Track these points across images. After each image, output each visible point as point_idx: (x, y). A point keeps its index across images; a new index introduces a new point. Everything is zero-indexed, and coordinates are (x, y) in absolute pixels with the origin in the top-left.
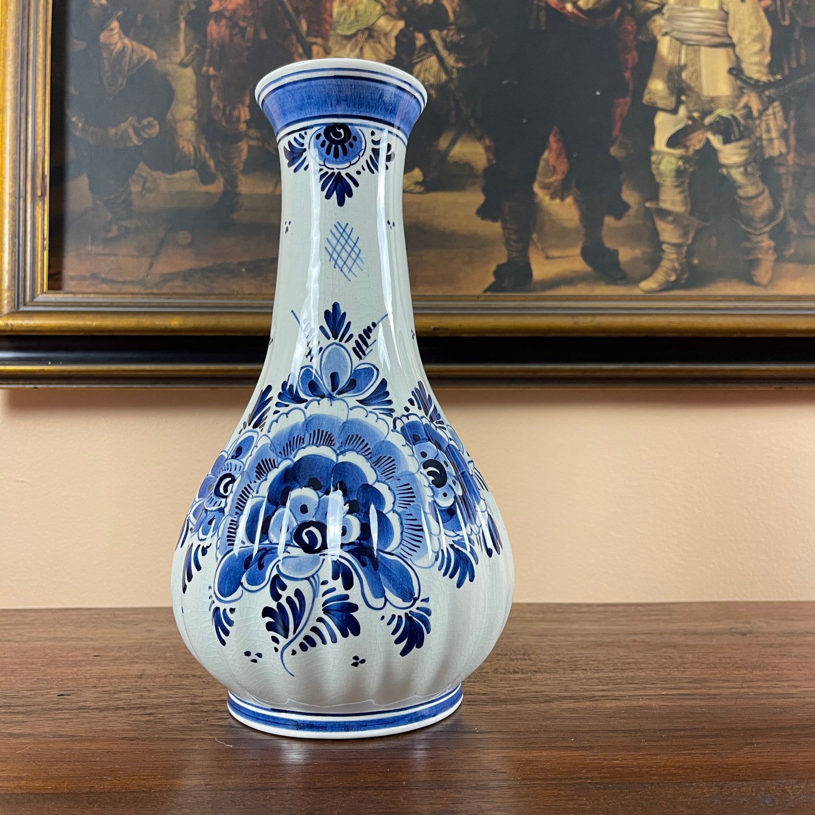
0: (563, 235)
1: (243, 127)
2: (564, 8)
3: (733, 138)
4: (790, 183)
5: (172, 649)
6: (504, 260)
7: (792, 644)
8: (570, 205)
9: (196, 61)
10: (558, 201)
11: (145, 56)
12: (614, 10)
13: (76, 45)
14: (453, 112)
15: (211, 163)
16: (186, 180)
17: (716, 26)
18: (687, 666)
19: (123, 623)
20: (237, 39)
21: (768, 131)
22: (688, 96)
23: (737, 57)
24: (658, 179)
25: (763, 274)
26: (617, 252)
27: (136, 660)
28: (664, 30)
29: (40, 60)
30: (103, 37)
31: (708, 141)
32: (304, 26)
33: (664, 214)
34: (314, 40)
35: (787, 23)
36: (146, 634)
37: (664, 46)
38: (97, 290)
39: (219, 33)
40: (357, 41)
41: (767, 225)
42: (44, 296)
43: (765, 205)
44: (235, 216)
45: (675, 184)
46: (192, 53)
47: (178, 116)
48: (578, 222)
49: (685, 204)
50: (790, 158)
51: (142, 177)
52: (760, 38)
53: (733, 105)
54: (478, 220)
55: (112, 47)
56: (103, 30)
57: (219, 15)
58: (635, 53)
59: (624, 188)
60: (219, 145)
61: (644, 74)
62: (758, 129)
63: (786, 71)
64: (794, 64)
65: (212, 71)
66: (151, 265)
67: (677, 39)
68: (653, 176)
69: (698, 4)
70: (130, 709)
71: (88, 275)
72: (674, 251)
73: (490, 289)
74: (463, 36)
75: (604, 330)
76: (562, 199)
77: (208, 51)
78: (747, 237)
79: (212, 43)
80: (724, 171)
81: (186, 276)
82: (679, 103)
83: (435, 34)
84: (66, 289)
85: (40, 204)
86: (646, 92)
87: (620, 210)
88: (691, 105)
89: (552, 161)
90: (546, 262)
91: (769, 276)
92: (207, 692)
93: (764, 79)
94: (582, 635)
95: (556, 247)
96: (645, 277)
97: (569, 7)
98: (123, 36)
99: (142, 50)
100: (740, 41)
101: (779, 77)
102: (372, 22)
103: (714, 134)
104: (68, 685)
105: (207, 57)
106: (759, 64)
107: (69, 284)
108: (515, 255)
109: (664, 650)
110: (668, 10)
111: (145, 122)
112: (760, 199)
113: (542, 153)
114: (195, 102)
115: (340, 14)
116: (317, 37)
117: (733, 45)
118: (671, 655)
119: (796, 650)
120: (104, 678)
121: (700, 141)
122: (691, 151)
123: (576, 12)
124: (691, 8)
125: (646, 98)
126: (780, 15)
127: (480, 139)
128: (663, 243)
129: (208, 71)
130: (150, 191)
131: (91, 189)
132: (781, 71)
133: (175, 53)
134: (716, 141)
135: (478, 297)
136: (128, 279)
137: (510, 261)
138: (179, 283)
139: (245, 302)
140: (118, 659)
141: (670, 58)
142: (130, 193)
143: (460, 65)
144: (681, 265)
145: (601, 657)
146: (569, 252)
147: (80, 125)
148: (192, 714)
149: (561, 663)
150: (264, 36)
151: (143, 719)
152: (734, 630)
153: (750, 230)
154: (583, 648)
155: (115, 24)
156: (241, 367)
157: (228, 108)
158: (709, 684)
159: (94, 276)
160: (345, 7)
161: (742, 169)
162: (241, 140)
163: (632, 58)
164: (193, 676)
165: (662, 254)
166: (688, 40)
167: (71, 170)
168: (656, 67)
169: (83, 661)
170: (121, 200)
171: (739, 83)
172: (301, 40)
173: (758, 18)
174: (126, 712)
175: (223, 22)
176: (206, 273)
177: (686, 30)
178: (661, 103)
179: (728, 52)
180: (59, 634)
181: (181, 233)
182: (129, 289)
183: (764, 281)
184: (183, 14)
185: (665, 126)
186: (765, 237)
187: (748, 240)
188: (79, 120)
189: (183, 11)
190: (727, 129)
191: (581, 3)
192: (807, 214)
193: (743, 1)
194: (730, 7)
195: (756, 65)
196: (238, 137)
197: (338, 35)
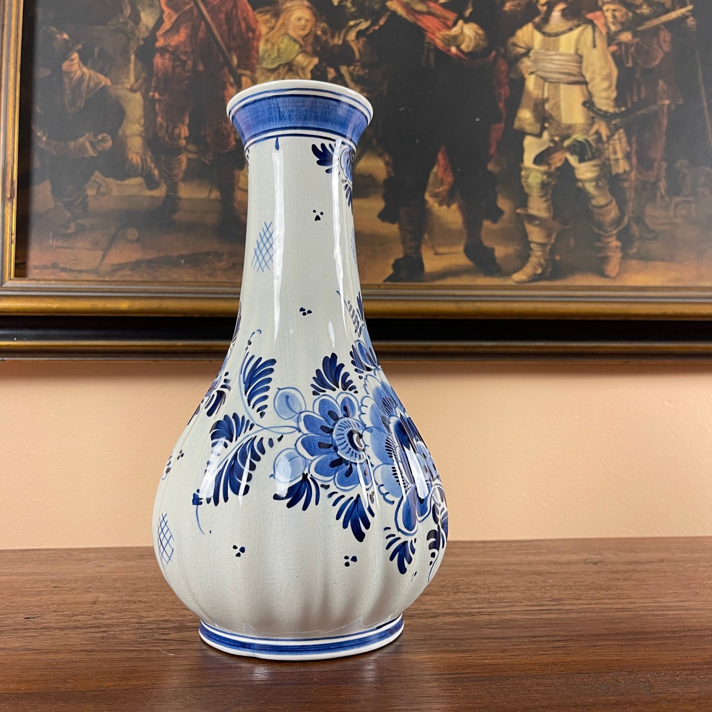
1: (183, 142)
2: (449, 50)
3: (586, 158)
4: (633, 195)
5: (120, 580)
6: (401, 255)
7: (634, 571)
8: (455, 211)
9: (144, 88)
10: (445, 207)
11: (100, 83)
12: (491, 52)
13: (42, 73)
15: (156, 172)
16: (134, 185)
17: (572, 68)
18: (548, 588)
19: (77, 560)
20: (179, 70)
21: (615, 153)
22: (550, 123)
23: (589, 92)
24: (527, 190)
25: (612, 268)
26: (493, 250)
27: (89, 590)
28: (531, 70)
29: (11, 84)
30: (65, 66)
31: (566, 160)
32: (235, 61)
33: (532, 218)
34: (243, 72)
35: (630, 65)
36: (98, 569)
37: (531, 83)
38: (56, 278)
39: (163, 65)
40: (279, 73)
41: (615, 229)
42: (12, 282)
43: (613, 212)
44: (177, 216)
45: (540, 194)
46: (140, 81)
47: (128, 132)
48: (461, 225)
49: (548, 209)
50: (633, 175)
51: (97, 183)
52: (608, 77)
53: (586, 131)
54: (379, 221)
55: (73, 75)
56: (65, 60)
57: (164, 50)
58: (507, 88)
60: (163, 157)
61: (514, 104)
62: (606, 151)
63: (630, 105)
64: (635, 99)
65: (157, 96)
66: (104, 257)
67: (542, 78)
68: (522, 187)
69: (558, 49)
70: (87, 628)
71: (49, 264)
72: (539, 249)
73: (390, 279)
74: (366, 71)
75: (483, 314)
76: (449, 206)
77: (154, 79)
78: (599, 238)
79: (158, 73)
80: (580, 184)
81: (135, 266)
82: (543, 129)
83: (344, 69)
84: (30, 276)
85: (9, 205)
86: (516, 119)
87: (496, 214)
88: (553, 130)
89: (440, 175)
90: (438, 257)
91: (617, 270)
92: (151, 614)
93: (611, 110)
94: (464, 566)
95: (444, 245)
96: (516, 271)
97: (453, 50)
98: (82, 65)
99: (98, 78)
100: (593, 79)
101: (623, 109)
102: (291, 58)
103: (572, 154)
104: (33, 610)
105: (153, 84)
106: (607, 98)
107: (33, 272)
108: (410, 251)
109: (530, 576)
110: (534, 54)
111: (100, 137)
112: (609, 208)
113: (432, 167)
114: (142, 121)
115: (265, 51)
116: (245, 69)
117: (586, 83)
118: (535, 580)
119: (636, 576)
120: (64, 604)
121: (560, 160)
122: (553, 168)
123: (459, 54)
124: (553, 53)
125: (517, 125)
126: (624, 59)
127: (380, 155)
128: (531, 242)
129: (153, 96)
130: (103, 195)
131: (53, 192)
132: (625, 105)
133: (126, 80)
134: (573, 160)
135: (379, 286)
136: (84, 268)
137: (406, 257)
138: (127, 272)
139: (183, 288)
140: (75, 589)
141: (536, 92)
142: (87, 196)
144: (546, 260)
145: (479, 583)
146: (454, 249)
147: (44, 139)
148: (140, 631)
149: (446, 588)
150: (201, 68)
151: (98, 636)
152: (588, 560)
153: (602, 233)
154: (464, 576)
155: (75, 56)
156: (180, 343)
157: (171, 127)
158: (565, 602)
159: (54, 266)
160: (269, 46)
161: (594, 184)
162: (181, 153)
163: (505, 91)
164: (140, 601)
165: (530, 252)
166: (549, 78)
167: (36, 177)
168: (524, 100)
169: (44, 591)
170: (79, 202)
171: (591, 114)
172: (232, 72)
173: (606, 62)
174: (83, 630)
175: (167, 56)
176: (150, 264)
177: (548, 70)
178: (528, 129)
179: (582, 89)
180: (21, 570)
181: (129, 230)
182: (85, 276)
183: (613, 275)
184: (133, 48)
185: (532, 147)
186: (613, 238)
187: (599, 240)
188: (44, 134)
189: (133, 46)
190: (582, 151)
191: (463, 47)
192: (647, 220)
193: (594, 46)
194: (585, 52)
195: (604, 100)
196: (179, 150)
197: (263, 68)
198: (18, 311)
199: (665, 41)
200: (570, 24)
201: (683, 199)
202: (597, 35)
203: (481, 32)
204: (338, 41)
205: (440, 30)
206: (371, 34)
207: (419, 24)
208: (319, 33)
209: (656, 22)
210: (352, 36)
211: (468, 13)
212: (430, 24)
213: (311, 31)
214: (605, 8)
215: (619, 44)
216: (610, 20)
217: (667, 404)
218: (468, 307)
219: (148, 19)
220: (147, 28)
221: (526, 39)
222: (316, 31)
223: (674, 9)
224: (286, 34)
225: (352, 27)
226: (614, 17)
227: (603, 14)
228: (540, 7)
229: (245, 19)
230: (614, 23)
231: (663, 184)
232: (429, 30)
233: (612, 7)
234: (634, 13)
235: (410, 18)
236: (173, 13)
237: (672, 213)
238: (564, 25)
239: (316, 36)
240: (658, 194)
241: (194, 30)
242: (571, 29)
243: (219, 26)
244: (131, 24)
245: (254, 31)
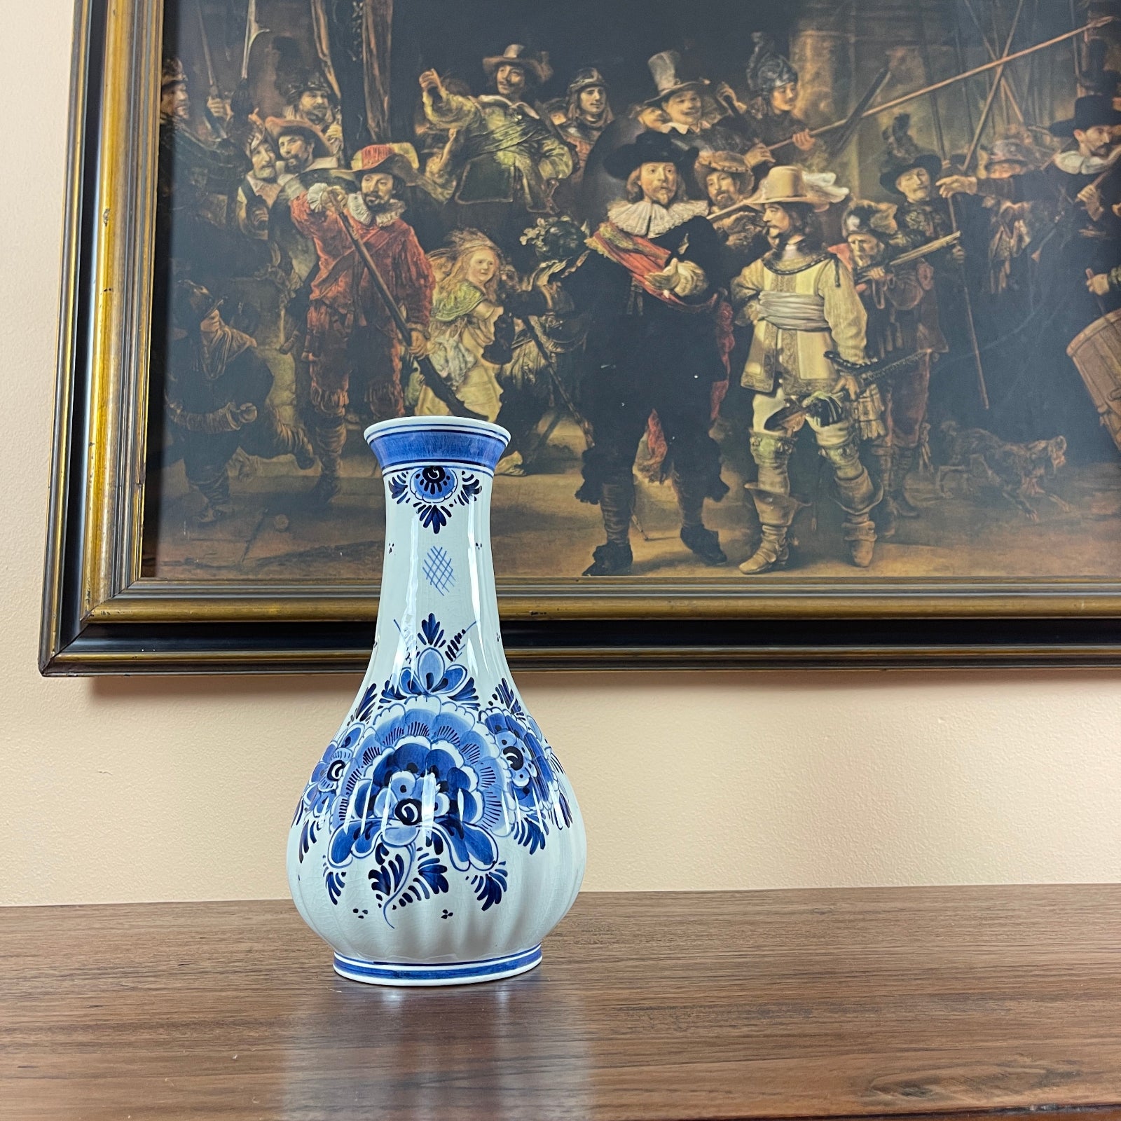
0: (662, 517)
1: (342, 411)
2: (662, 294)
3: (831, 420)
4: (889, 465)
5: (274, 932)
6: (604, 542)
8: (669, 487)
9: (295, 347)
10: (657, 483)
11: (245, 344)
12: (712, 295)
13: (177, 333)
14: (552, 397)
15: (310, 447)
16: (283, 463)
17: (812, 312)
18: (754, 936)
19: (219, 913)
20: (337, 326)
21: (866, 413)
22: (785, 379)
23: (833, 340)
24: (757, 461)
25: (864, 555)
26: (716, 534)
27: (241, 940)
28: (760, 316)
30: (204, 325)
31: (806, 422)
32: (404, 313)
33: (763, 495)
34: (414, 326)
35: (882, 306)
36: (244, 921)
37: (761, 330)
38: (191, 576)
39: (319, 320)
40: (456, 326)
41: (867, 506)
42: (140, 582)
43: (864, 486)
44: (333, 500)
45: (775, 465)
46: (291, 339)
47: (277, 401)
49: (784, 485)
50: (888, 440)
51: (239, 461)
52: (856, 322)
53: (831, 388)
55: (212, 335)
56: (204, 318)
57: (319, 303)
59: (723, 469)
60: (318, 430)
61: (741, 356)
62: (856, 411)
63: (883, 355)
64: (890, 348)
65: (311, 357)
66: (247, 549)
67: (773, 324)
68: (751, 457)
69: (794, 289)
70: (247, 972)
71: (182, 560)
72: (774, 532)
73: (590, 571)
74: (561, 322)
75: (700, 614)
76: (661, 482)
77: (308, 337)
78: (846, 518)
79: (312, 330)
80: (824, 453)
81: (282, 560)
82: (777, 386)
83: (534, 320)
84: (160, 575)
85: (138, 491)
86: (744, 374)
87: (719, 490)
88: (789, 388)
89: (651, 445)
90: (650, 543)
91: (870, 556)
93: (861, 362)
94: (669, 916)
95: (656, 529)
96: (744, 560)
97: (666, 293)
98: (223, 324)
99: (242, 339)
100: (836, 326)
101: (875, 360)
102: (471, 308)
103: (813, 416)
104: (185, 958)
105: (307, 344)
106: (855, 347)
107: (163, 570)
108: (614, 537)
109: (740, 926)
110: (764, 296)
111: (243, 408)
112: (860, 480)
113: (641, 435)
114: (294, 387)
115: (440, 301)
116: (416, 323)
117: (829, 330)
118: (744, 929)
120: (216, 953)
121: (798, 423)
122: (790, 432)
123: (673, 298)
124: (788, 294)
125: (744, 381)
126: (876, 299)
127: (579, 422)
128: (763, 524)
129: (307, 357)
130: (247, 475)
131: (187, 474)
132: (877, 354)
133: (275, 340)
134: (814, 423)
135: (577, 579)
136: (224, 563)
137: (610, 543)
138: (275, 568)
140: (224, 940)
141: (767, 342)
142: (227, 478)
143: (559, 350)
144: (781, 546)
146: (668, 534)
147: (179, 411)
148: (303, 974)
149: (640, 936)
150: (364, 323)
151: (260, 978)
152: (815, 910)
153: (850, 511)
154: (665, 925)
155: (216, 313)
156: (338, 652)
157: (327, 393)
158: (766, 948)
159: (188, 562)
160: (445, 294)
161: (841, 451)
162: (340, 424)
163: (729, 342)
165: (762, 536)
166: (784, 325)
167: (168, 456)
168: (753, 351)
169: (191, 942)
170: (217, 485)
171: (836, 367)
172: (400, 326)
173: (853, 303)
174: (245, 974)
175: (323, 309)
176: (303, 557)
177: (782, 315)
178: (758, 386)
179: (824, 337)
181: (277, 518)
182: (225, 574)
183: (866, 562)
184: (283, 302)
185: (763, 408)
186: (866, 518)
187: (849, 521)
188: (178, 407)
189: (284, 300)
190: (825, 412)
191: (677, 290)
192: (907, 495)
193: (839, 286)
194: (826, 292)
195: (852, 347)
196: (337, 421)
197: (438, 321)
198: (149, 618)
199: (926, 277)
200: (808, 259)
201: (953, 468)
202: (840, 272)
203: (699, 271)
204: (526, 287)
205: (649, 271)
206: (566, 277)
207: (625, 263)
208: (504, 277)
209: (913, 254)
210: (543, 280)
211: (683, 250)
212: (637, 264)
213: (494, 275)
214: (850, 240)
215: (869, 282)
216: (857, 253)
217: (940, 721)
218: (682, 606)
219: (301, 268)
220: (300, 278)
221: (754, 279)
222: (501, 275)
223: (937, 238)
224: (467, 280)
225: (544, 269)
226: (862, 249)
227: (849, 246)
228: (770, 240)
229: (416, 264)
230: (861, 257)
231: (926, 450)
232: (636, 270)
233: (859, 238)
234: (887, 244)
235: (614, 258)
236: (330, 260)
237: (938, 487)
238: (801, 261)
239: (501, 281)
240: (921, 463)
241: (356, 278)
242: (809, 266)
243: (385, 273)
244: (281, 273)
245: (426, 277)
